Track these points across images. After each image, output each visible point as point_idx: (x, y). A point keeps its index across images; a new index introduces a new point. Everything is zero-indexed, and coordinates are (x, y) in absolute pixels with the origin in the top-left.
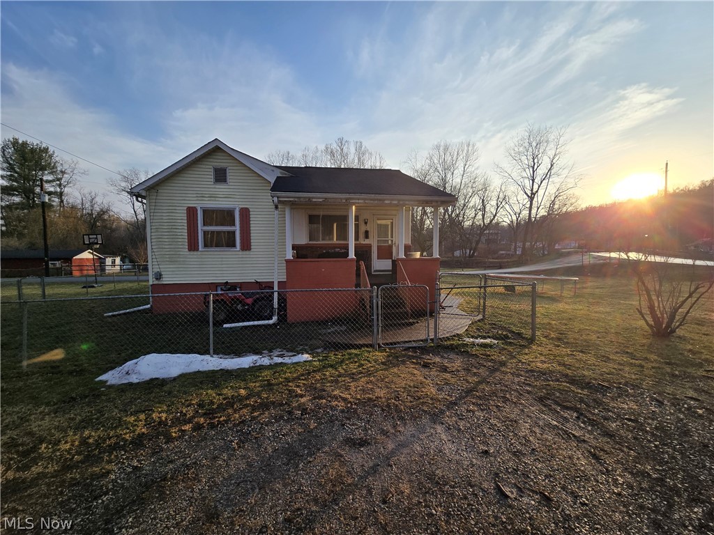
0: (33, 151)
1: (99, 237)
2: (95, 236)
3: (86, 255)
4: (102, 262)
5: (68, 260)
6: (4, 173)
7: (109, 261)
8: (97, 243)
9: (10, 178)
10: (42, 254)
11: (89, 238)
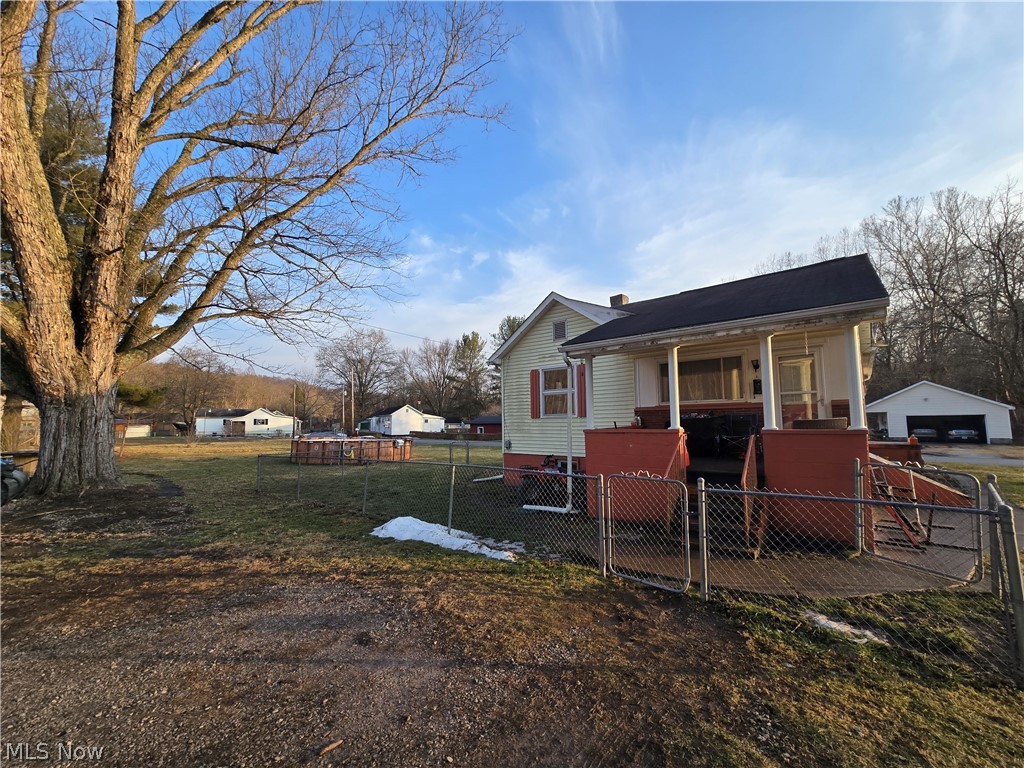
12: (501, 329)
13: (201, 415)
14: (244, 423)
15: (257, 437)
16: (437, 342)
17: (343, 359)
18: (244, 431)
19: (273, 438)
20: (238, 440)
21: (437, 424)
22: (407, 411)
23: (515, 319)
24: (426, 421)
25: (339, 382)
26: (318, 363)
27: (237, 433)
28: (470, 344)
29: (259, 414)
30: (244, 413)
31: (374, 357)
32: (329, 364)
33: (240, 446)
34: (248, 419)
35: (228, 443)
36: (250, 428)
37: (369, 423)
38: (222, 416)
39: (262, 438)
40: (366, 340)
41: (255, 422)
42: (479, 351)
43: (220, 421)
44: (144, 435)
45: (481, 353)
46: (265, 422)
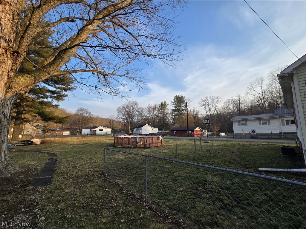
0: (180, 98)
1: (208, 120)
2: (207, 120)
3: (197, 129)
4: (202, 131)
5: (193, 131)
6: (174, 106)
7: (204, 131)
8: (208, 123)
9: (175, 107)
10: (187, 129)
11: (205, 121)
12: (174, 100)
13: (84, 128)
14: (96, 130)
15: (100, 135)
16: (153, 105)
17: (124, 111)
18: (96, 133)
19: (105, 135)
20: (94, 136)
21: (156, 131)
22: (147, 126)
23: (178, 96)
24: (153, 130)
25: (123, 118)
26: (117, 112)
27: (94, 134)
28: (163, 105)
29: (100, 128)
30: (96, 127)
31: (134, 110)
32: (121, 112)
33: (94, 138)
34: (97, 129)
35: (91, 137)
36: (98, 132)
37: (133, 131)
38: (90, 128)
39: (101, 135)
40: (132, 105)
41: (100, 130)
42: (166, 107)
43: (89, 130)
44: (68, 134)
45: (167, 108)
46: (102, 130)
